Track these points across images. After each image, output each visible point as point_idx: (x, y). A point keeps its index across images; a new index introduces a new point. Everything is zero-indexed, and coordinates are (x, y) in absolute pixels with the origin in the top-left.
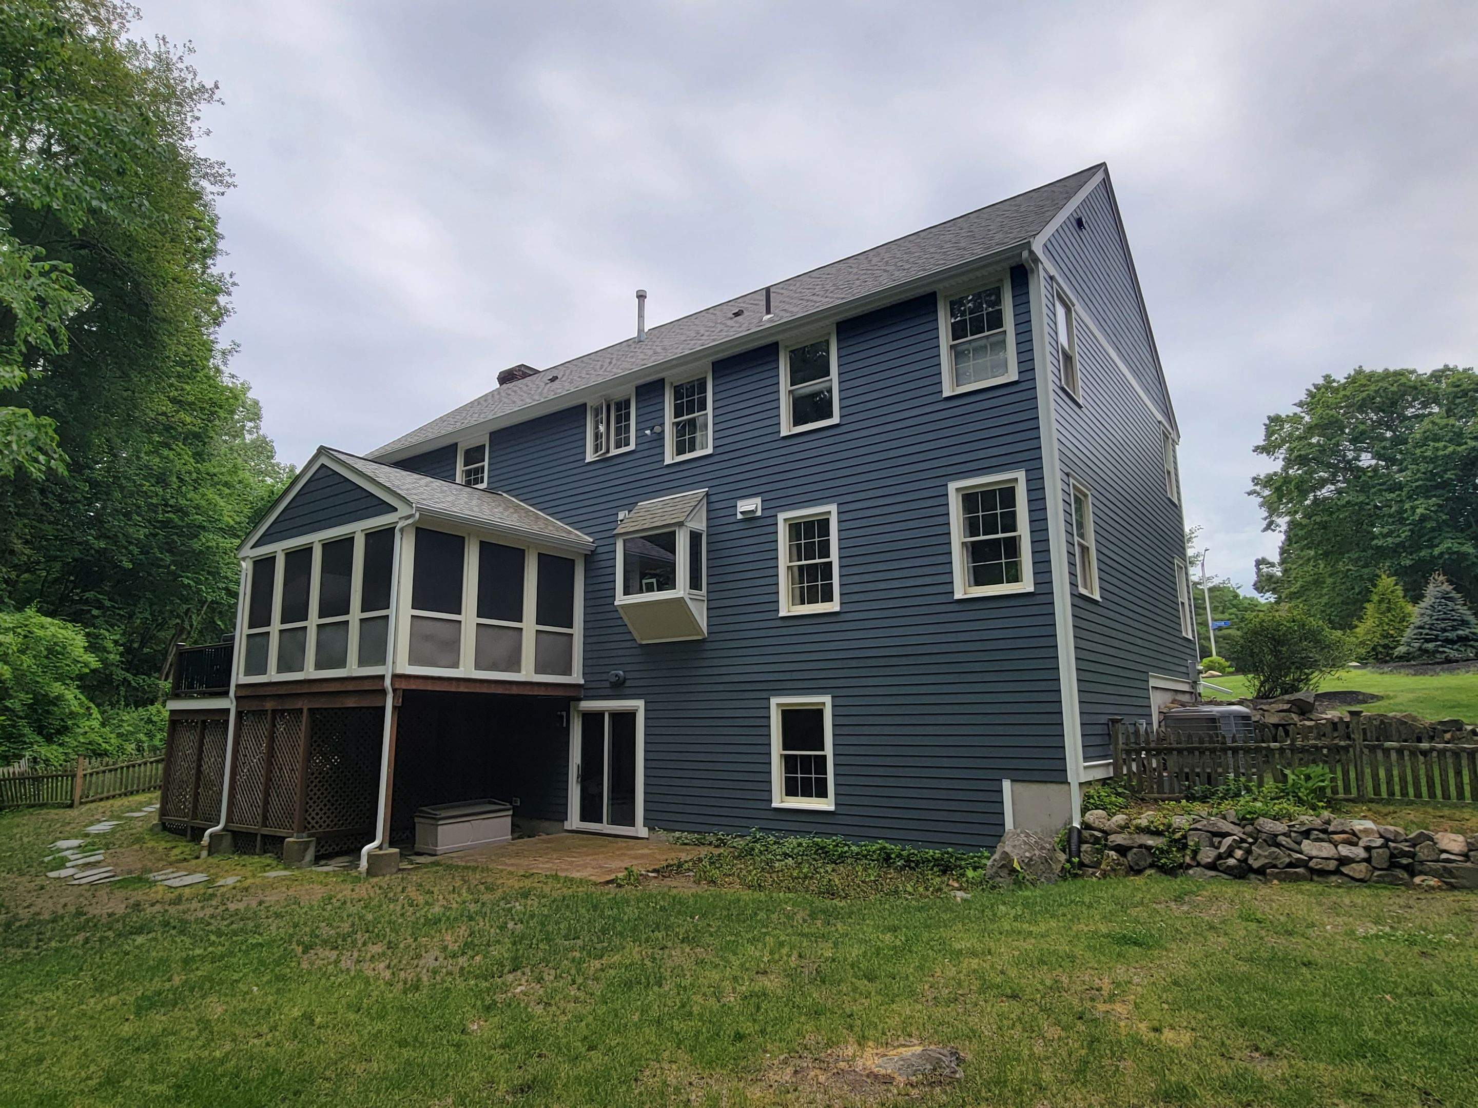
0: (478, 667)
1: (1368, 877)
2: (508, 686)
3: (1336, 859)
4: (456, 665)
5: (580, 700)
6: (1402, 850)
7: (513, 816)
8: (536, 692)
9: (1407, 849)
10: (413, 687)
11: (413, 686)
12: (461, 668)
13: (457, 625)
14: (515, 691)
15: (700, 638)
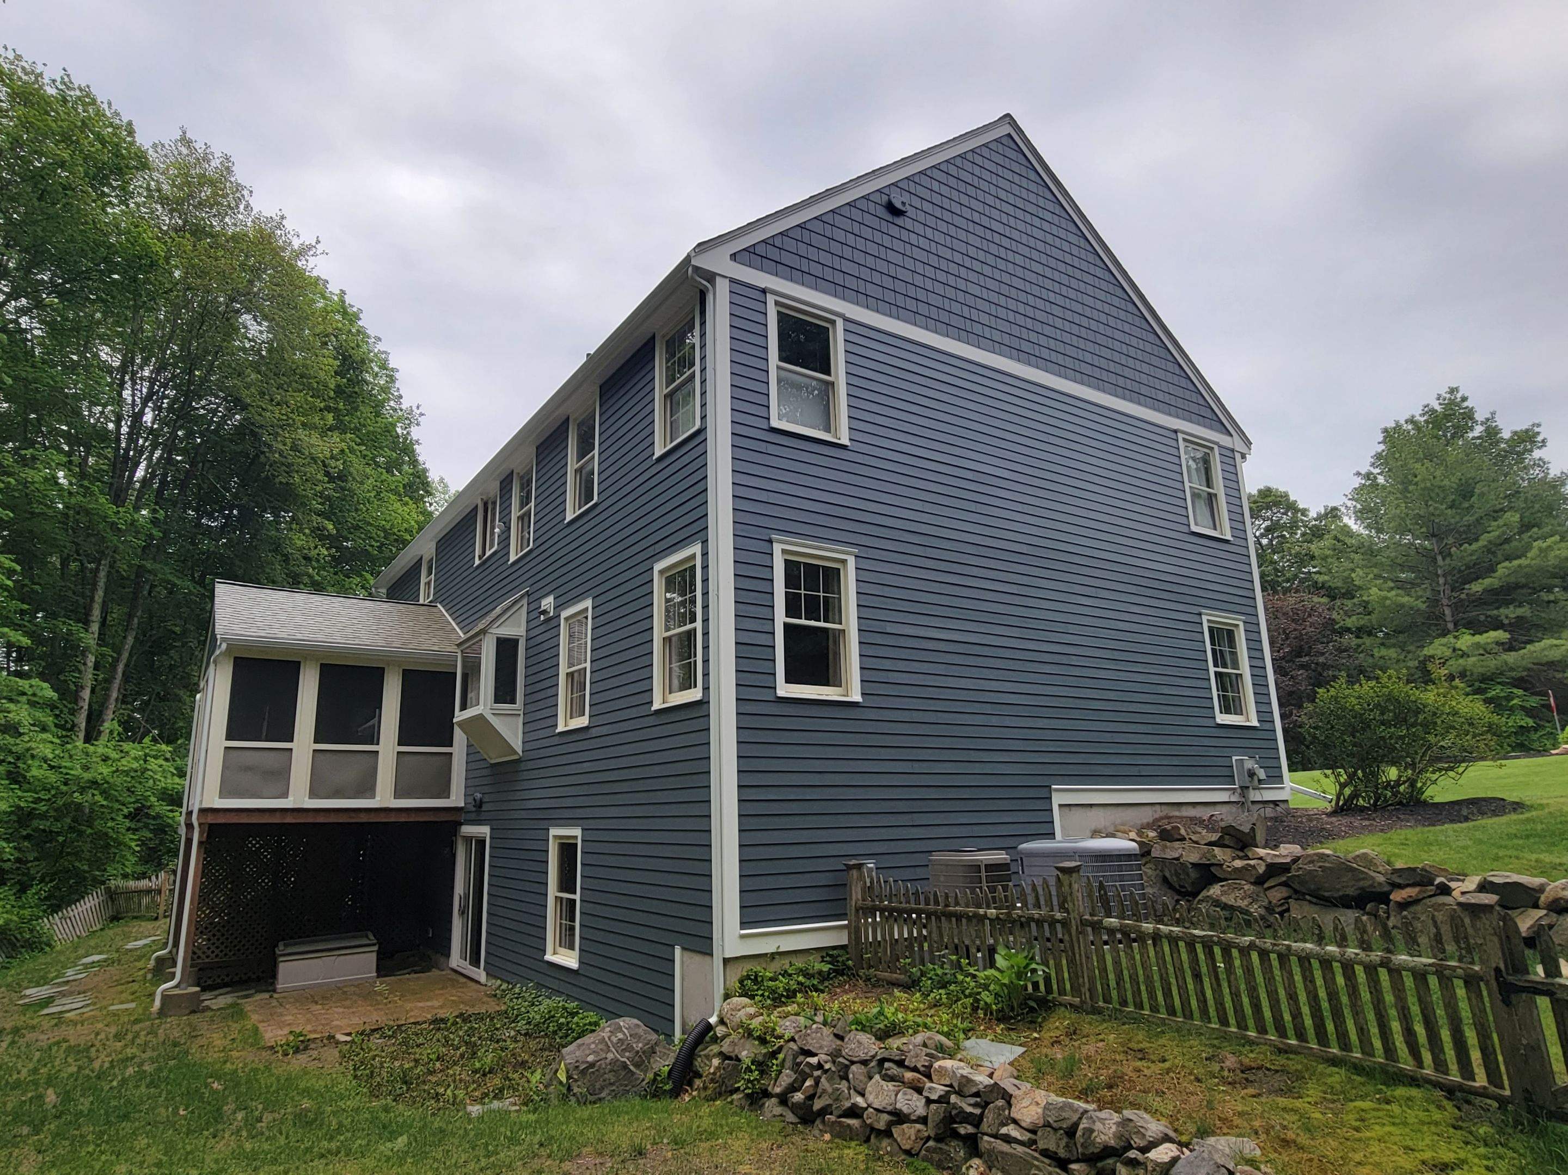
0: (313, 794)
1: (917, 1149)
2: (353, 815)
3: (889, 1113)
4: (285, 795)
5: (461, 824)
6: (962, 1111)
7: (378, 952)
8: (392, 818)
9: (969, 1109)
10: (223, 821)
11: (221, 820)
12: (291, 798)
13: (287, 753)
14: (364, 818)
15: (516, 757)
